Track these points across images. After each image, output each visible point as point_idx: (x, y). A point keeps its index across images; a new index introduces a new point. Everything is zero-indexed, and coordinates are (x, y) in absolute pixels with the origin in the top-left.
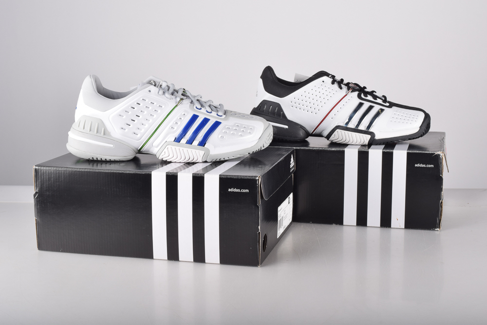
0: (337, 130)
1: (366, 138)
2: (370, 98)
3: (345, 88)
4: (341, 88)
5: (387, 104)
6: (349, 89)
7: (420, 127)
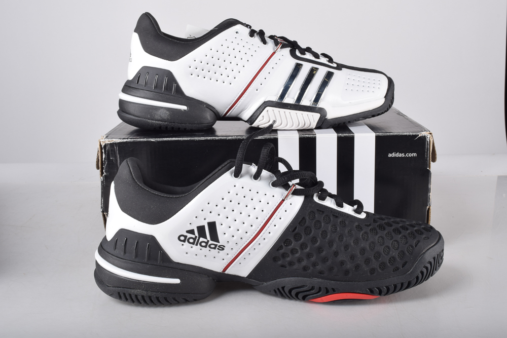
0: (268, 108)
1: (314, 118)
2: (308, 56)
3: (271, 43)
4: (264, 42)
5: (335, 65)
6: (276, 43)
7: (385, 97)
